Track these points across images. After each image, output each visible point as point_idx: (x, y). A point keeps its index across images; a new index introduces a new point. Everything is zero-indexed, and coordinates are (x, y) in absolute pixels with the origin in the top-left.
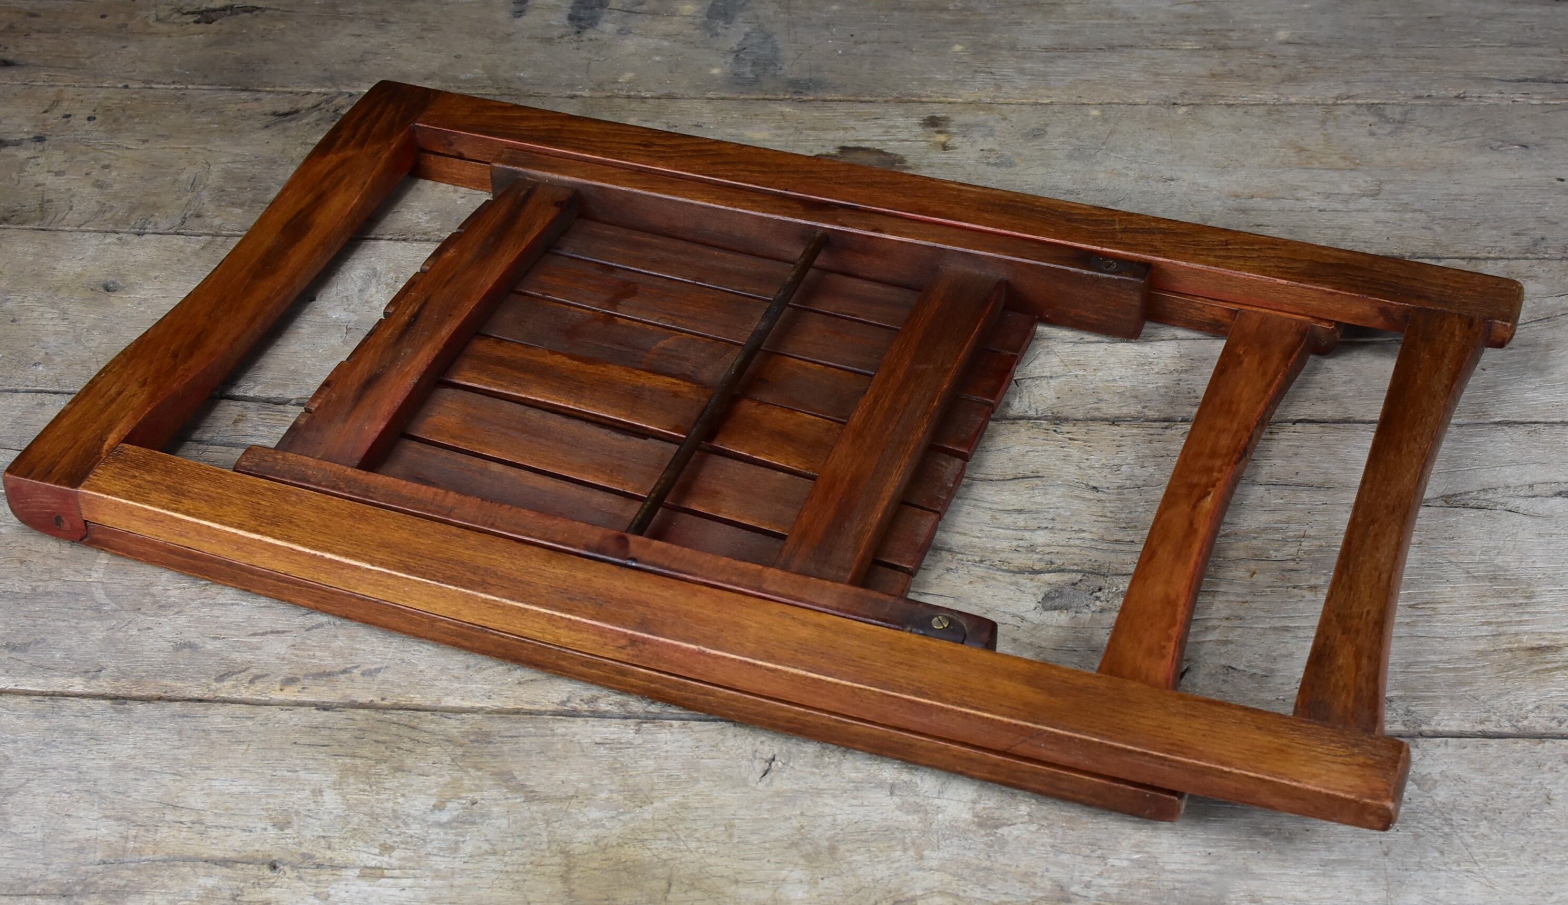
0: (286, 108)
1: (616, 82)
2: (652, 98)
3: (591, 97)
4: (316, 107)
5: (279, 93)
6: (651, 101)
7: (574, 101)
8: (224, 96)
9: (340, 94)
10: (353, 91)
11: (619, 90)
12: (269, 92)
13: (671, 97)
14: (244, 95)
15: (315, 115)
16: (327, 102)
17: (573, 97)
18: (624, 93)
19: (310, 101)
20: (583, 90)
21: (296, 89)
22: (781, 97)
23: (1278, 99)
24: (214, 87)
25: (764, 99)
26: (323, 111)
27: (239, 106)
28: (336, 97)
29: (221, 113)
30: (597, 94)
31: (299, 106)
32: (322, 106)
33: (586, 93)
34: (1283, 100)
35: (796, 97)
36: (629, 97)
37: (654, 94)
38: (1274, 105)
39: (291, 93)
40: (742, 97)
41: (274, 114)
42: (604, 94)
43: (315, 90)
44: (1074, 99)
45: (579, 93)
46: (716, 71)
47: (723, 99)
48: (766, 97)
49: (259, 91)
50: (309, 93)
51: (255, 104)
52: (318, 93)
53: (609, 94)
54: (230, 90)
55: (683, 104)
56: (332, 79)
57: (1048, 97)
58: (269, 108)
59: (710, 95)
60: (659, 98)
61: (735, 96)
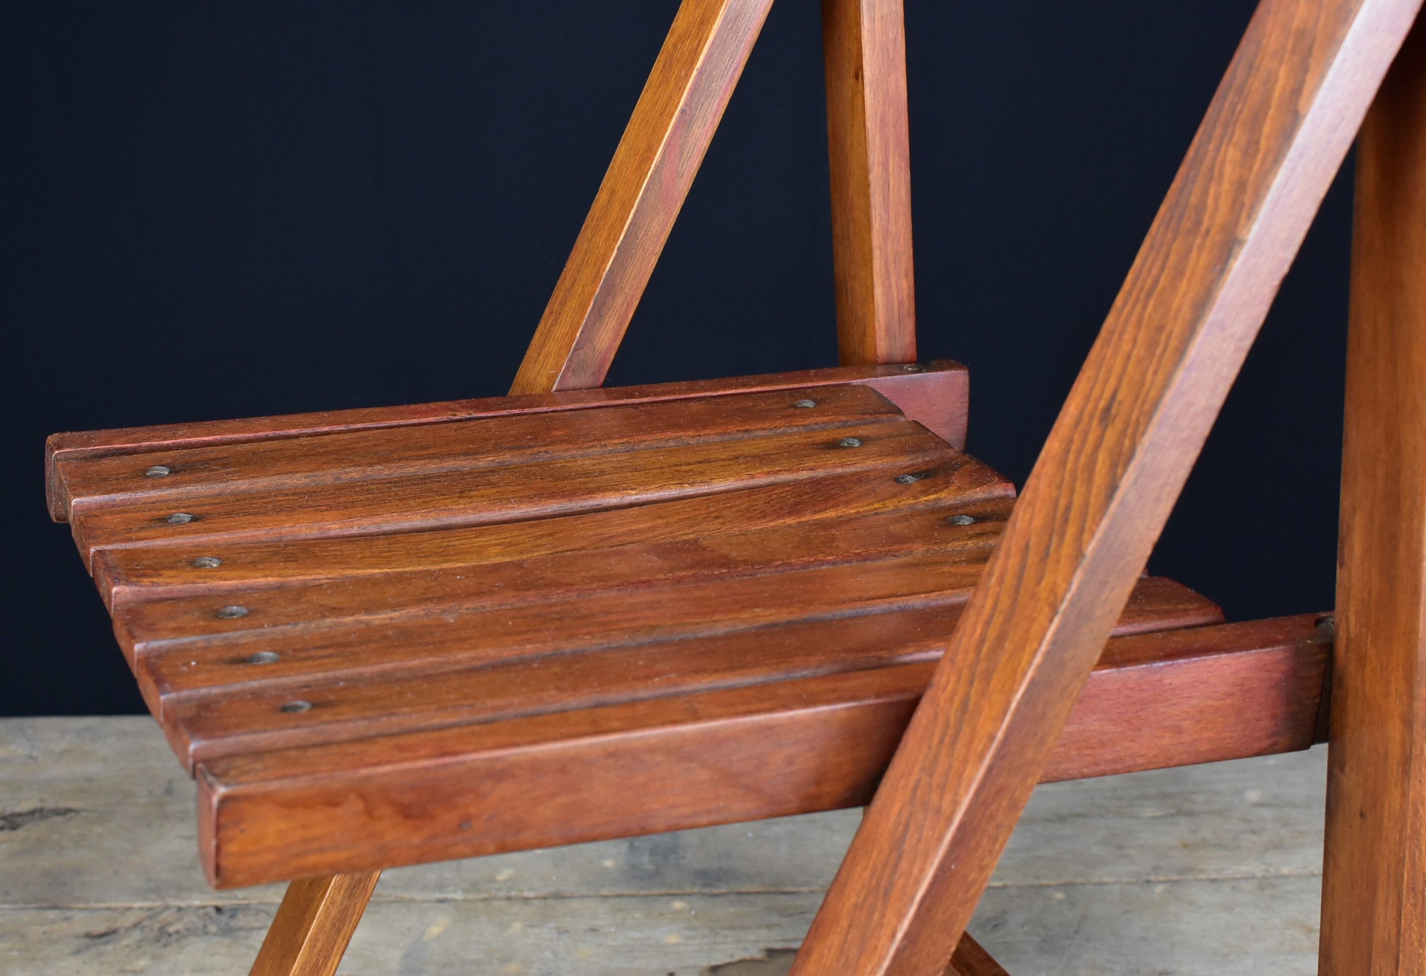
0: (101, 928)
1: (492, 880)
2: (537, 898)
3: (465, 900)
4: (135, 926)
5: (93, 910)
6: (536, 902)
7: (445, 906)
8: (27, 916)
9: (167, 908)
10: (182, 904)
11: (497, 890)
12: (82, 909)
13: (558, 896)
14: (52, 914)
15: (136, 935)
16: (150, 918)
17: (442, 901)
18: (503, 894)
19: (131, 918)
20: (455, 891)
21: (114, 905)
22: (688, 890)
23: (1267, 871)
24: (16, 906)
25: (668, 895)
26: (147, 930)
27: (46, 928)
28: (162, 912)
29: (23, 937)
30: (471, 896)
31: (118, 925)
32: (146, 923)
33: (459, 896)
34: (1272, 871)
35: (706, 890)
36: (509, 898)
37: (539, 894)
38: (1264, 878)
39: (109, 909)
40: (643, 892)
41: (88, 935)
42: (480, 896)
43: (137, 905)
44: (1030, 881)
45: (450, 896)
46: (608, 863)
47: (620, 896)
48: (670, 891)
49: (69, 909)
50: (129, 909)
51: (65, 925)
52: (141, 909)
53: (485, 895)
54: (36, 909)
55: (574, 904)
56: (158, 891)
57: (1000, 879)
58: (81, 929)
59: (605, 892)
60: (545, 898)
61: (633, 892)
